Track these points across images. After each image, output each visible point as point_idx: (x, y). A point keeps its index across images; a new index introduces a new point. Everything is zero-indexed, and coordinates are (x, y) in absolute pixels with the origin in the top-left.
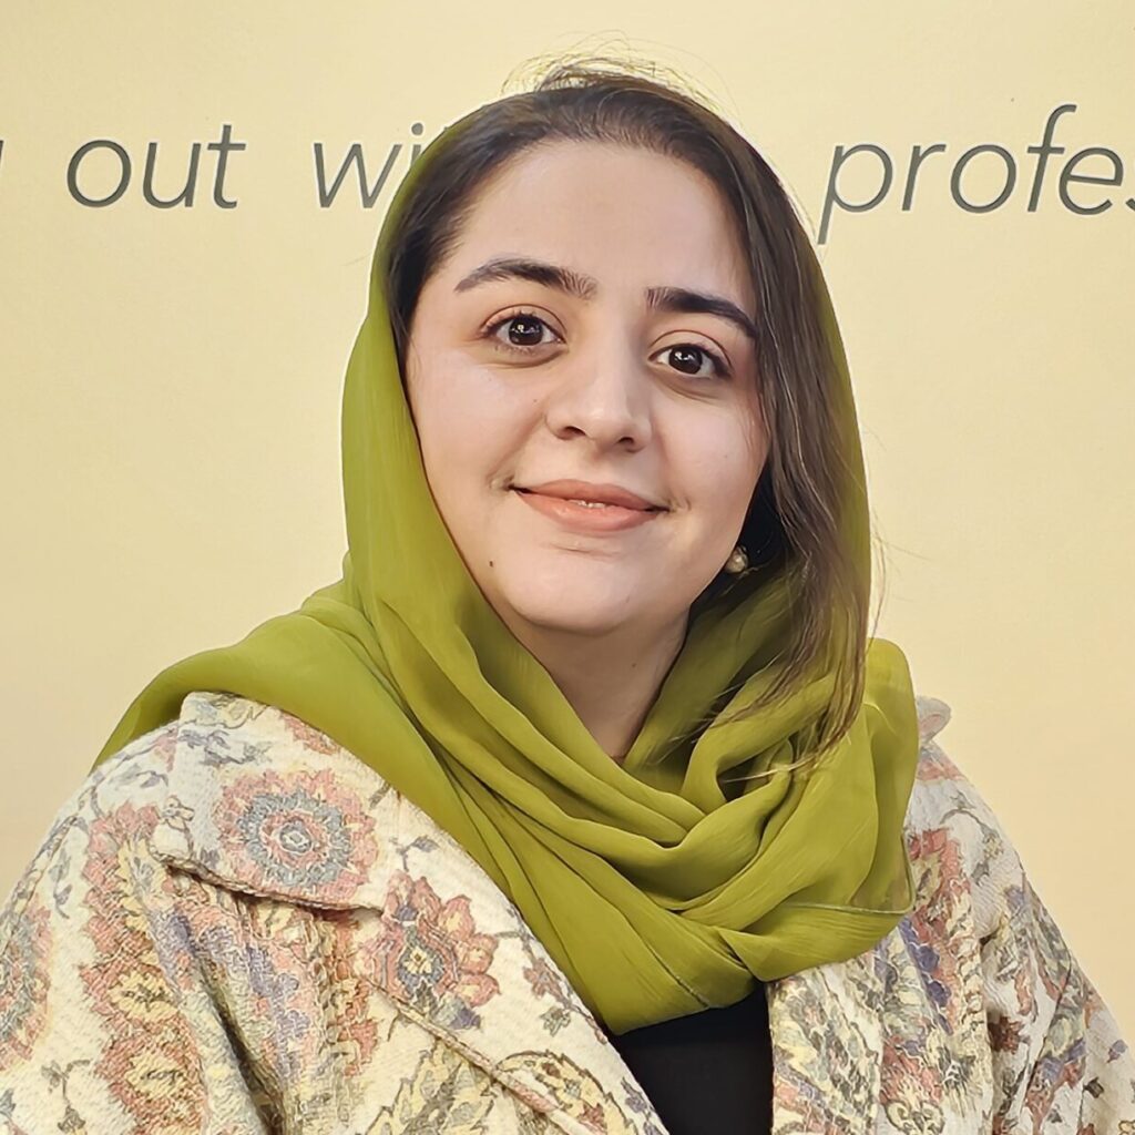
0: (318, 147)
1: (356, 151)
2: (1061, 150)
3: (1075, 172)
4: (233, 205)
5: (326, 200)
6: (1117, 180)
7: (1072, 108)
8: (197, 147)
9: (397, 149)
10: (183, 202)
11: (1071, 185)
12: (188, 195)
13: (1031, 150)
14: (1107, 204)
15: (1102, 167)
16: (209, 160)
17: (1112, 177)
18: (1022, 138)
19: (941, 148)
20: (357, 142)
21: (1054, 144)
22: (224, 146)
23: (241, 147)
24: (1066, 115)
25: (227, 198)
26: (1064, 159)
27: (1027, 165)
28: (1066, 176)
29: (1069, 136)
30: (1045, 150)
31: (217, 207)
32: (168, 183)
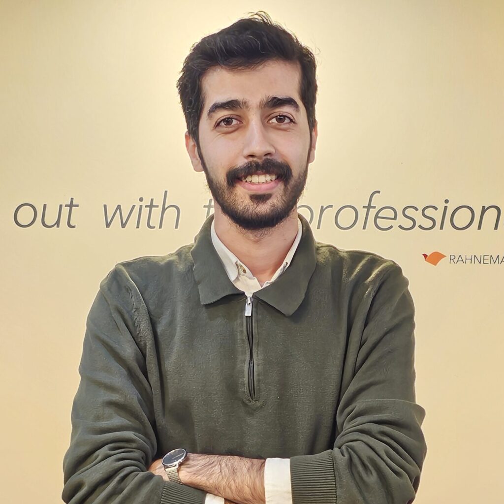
0: (105, 206)
1: (119, 207)
2: (375, 207)
3: (379, 216)
4: (74, 227)
5: (108, 225)
6: (395, 218)
7: (379, 192)
8: (61, 206)
9: (134, 206)
10: (56, 226)
11: (378, 220)
12: (58, 223)
13: (364, 207)
14: (391, 227)
15: (389, 213)
16: (65, 211)
17: (393, 217)
18: (360, 203)
19: (331, 206)
20: (119, 204)
21: (372, 205)
22: (71, 205)
23: (77, 206)
24: (377, 194)
25: (72, 223)
26: (376, 210)
27: (362, 213)
28: (377, 217)
29: (377, 202)
30: (369, 207)
31: (69, 228)
32: (50, 219)
